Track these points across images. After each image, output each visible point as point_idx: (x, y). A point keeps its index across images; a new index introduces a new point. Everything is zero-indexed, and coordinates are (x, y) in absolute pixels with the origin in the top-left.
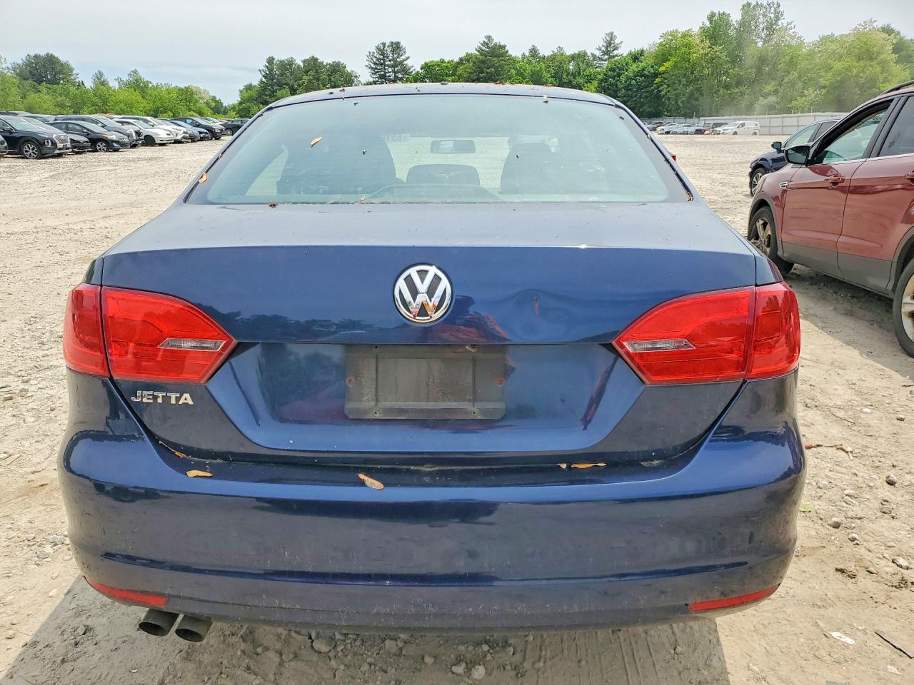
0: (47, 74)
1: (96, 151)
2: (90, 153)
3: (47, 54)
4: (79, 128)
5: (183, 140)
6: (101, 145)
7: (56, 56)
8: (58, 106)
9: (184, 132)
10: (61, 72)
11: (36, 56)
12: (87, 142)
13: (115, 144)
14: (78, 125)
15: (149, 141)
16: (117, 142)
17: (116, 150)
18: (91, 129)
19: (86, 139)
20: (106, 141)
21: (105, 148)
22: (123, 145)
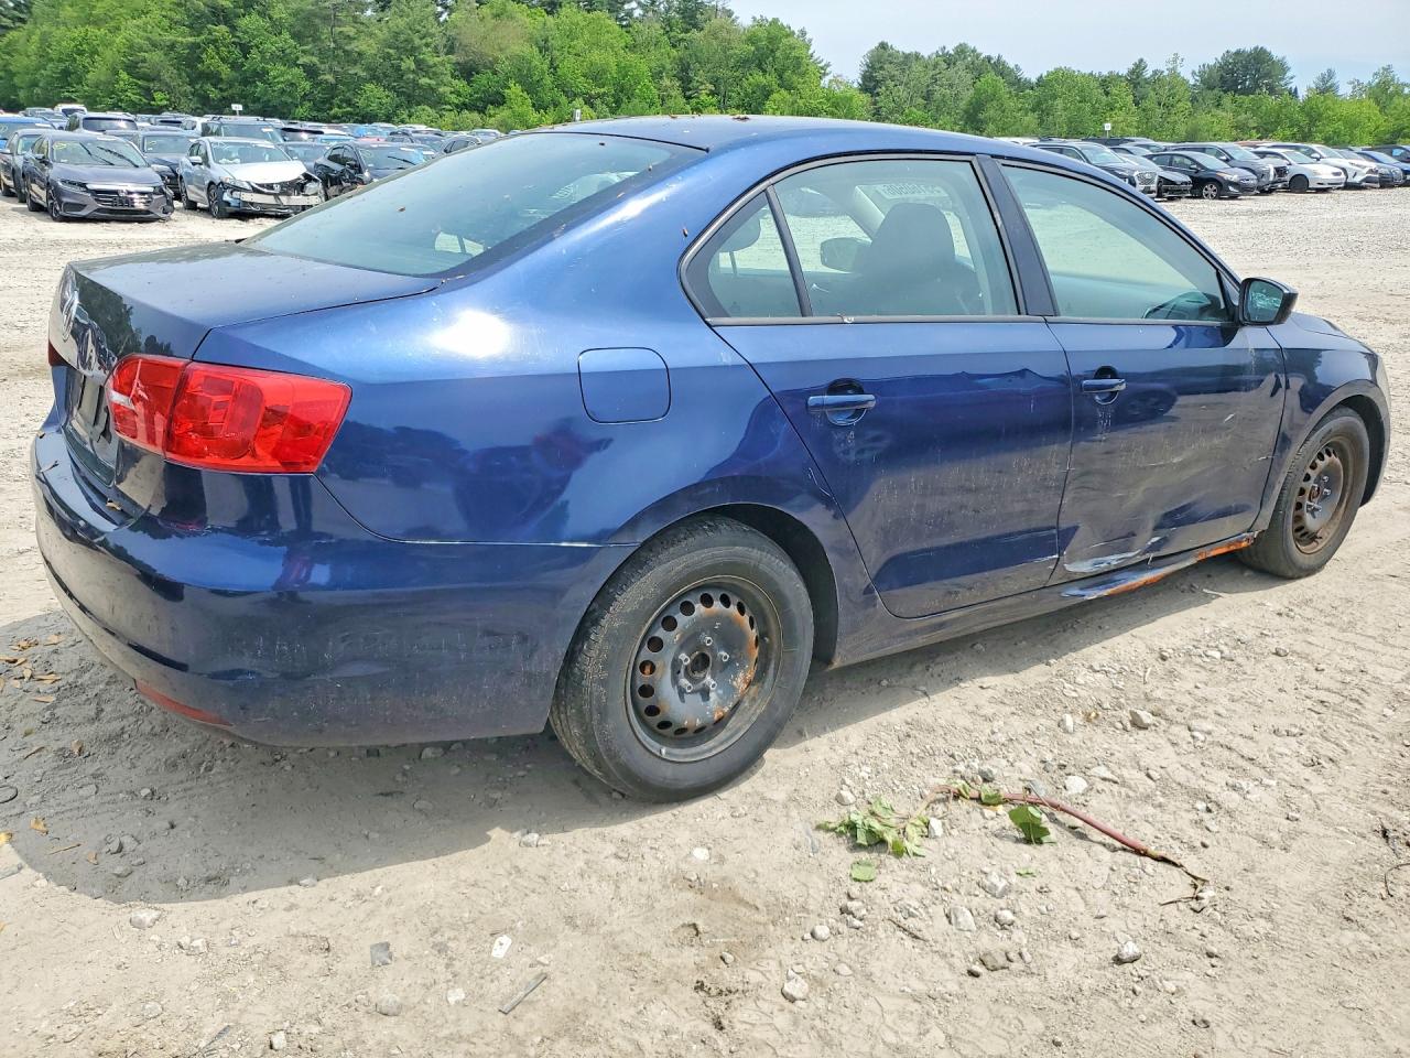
0: (1246, 80)
1: (1201, 197)
2: (1190, 201)
3: (1256, 48)
4: (1188, 162)
5: (1364, 184)
6: (1210, 189)
7: (1268, 50)
8: (1236, 128)
9: (1371, 171)
10: (1269, 75)
11: (1238, 53)
12: (1186, 183)
13: (1231, 188)
14: (1187, 158)
15: (1299, 184)
16: (1235, 184)
17: (1234, 197)
18: (1204, 164)
19: (1189, 179)
20: (1218, 182)
21: (1214, 194)
22: (1245, 189)
